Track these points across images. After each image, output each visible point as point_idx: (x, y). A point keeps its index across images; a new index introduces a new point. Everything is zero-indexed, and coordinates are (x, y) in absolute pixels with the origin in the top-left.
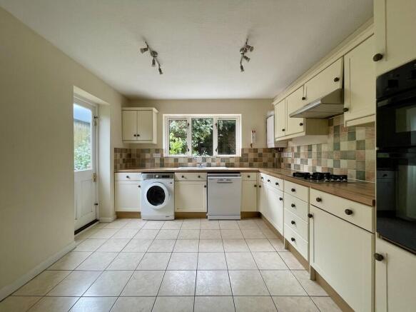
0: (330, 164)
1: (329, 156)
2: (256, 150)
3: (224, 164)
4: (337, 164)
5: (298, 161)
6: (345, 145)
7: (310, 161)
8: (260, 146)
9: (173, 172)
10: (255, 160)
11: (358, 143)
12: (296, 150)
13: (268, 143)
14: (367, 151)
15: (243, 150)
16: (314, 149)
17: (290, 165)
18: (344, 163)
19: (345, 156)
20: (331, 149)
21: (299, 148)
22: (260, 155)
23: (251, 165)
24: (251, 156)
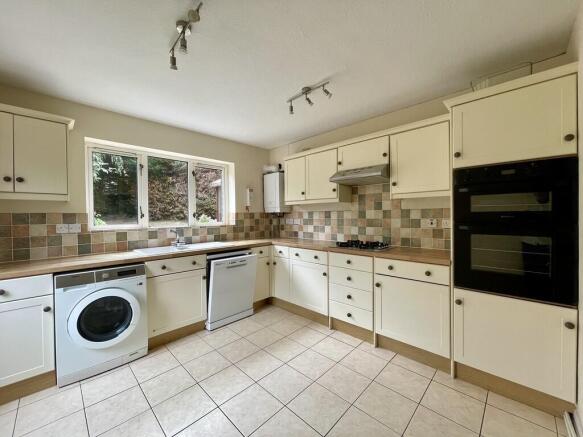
0: (354, 231)
1: (353, 222)
2: (252, 216)
3: (212, 237)
4: (362, 230)
5: (310, 229)
6: (371, 214)
7: (328, 229)
8: (256, 210)
9: (141, 261)
10: (252, 229)
11: (385, 212)
12: (306, 216)
13: (266, 206)
14: (392, 220)
15: (237, 214)
16: (334, 216)
17: (296, 234)
18: (370, 231)
19: (371, 223)
20: (356, 217)
21: (311, 214)
22: (257, 222)
23: (247, 237)
24: (247, 223)
